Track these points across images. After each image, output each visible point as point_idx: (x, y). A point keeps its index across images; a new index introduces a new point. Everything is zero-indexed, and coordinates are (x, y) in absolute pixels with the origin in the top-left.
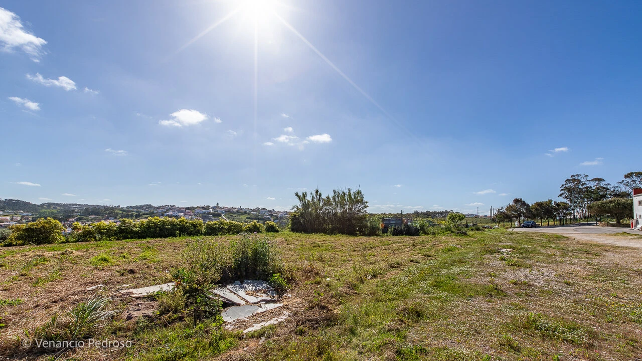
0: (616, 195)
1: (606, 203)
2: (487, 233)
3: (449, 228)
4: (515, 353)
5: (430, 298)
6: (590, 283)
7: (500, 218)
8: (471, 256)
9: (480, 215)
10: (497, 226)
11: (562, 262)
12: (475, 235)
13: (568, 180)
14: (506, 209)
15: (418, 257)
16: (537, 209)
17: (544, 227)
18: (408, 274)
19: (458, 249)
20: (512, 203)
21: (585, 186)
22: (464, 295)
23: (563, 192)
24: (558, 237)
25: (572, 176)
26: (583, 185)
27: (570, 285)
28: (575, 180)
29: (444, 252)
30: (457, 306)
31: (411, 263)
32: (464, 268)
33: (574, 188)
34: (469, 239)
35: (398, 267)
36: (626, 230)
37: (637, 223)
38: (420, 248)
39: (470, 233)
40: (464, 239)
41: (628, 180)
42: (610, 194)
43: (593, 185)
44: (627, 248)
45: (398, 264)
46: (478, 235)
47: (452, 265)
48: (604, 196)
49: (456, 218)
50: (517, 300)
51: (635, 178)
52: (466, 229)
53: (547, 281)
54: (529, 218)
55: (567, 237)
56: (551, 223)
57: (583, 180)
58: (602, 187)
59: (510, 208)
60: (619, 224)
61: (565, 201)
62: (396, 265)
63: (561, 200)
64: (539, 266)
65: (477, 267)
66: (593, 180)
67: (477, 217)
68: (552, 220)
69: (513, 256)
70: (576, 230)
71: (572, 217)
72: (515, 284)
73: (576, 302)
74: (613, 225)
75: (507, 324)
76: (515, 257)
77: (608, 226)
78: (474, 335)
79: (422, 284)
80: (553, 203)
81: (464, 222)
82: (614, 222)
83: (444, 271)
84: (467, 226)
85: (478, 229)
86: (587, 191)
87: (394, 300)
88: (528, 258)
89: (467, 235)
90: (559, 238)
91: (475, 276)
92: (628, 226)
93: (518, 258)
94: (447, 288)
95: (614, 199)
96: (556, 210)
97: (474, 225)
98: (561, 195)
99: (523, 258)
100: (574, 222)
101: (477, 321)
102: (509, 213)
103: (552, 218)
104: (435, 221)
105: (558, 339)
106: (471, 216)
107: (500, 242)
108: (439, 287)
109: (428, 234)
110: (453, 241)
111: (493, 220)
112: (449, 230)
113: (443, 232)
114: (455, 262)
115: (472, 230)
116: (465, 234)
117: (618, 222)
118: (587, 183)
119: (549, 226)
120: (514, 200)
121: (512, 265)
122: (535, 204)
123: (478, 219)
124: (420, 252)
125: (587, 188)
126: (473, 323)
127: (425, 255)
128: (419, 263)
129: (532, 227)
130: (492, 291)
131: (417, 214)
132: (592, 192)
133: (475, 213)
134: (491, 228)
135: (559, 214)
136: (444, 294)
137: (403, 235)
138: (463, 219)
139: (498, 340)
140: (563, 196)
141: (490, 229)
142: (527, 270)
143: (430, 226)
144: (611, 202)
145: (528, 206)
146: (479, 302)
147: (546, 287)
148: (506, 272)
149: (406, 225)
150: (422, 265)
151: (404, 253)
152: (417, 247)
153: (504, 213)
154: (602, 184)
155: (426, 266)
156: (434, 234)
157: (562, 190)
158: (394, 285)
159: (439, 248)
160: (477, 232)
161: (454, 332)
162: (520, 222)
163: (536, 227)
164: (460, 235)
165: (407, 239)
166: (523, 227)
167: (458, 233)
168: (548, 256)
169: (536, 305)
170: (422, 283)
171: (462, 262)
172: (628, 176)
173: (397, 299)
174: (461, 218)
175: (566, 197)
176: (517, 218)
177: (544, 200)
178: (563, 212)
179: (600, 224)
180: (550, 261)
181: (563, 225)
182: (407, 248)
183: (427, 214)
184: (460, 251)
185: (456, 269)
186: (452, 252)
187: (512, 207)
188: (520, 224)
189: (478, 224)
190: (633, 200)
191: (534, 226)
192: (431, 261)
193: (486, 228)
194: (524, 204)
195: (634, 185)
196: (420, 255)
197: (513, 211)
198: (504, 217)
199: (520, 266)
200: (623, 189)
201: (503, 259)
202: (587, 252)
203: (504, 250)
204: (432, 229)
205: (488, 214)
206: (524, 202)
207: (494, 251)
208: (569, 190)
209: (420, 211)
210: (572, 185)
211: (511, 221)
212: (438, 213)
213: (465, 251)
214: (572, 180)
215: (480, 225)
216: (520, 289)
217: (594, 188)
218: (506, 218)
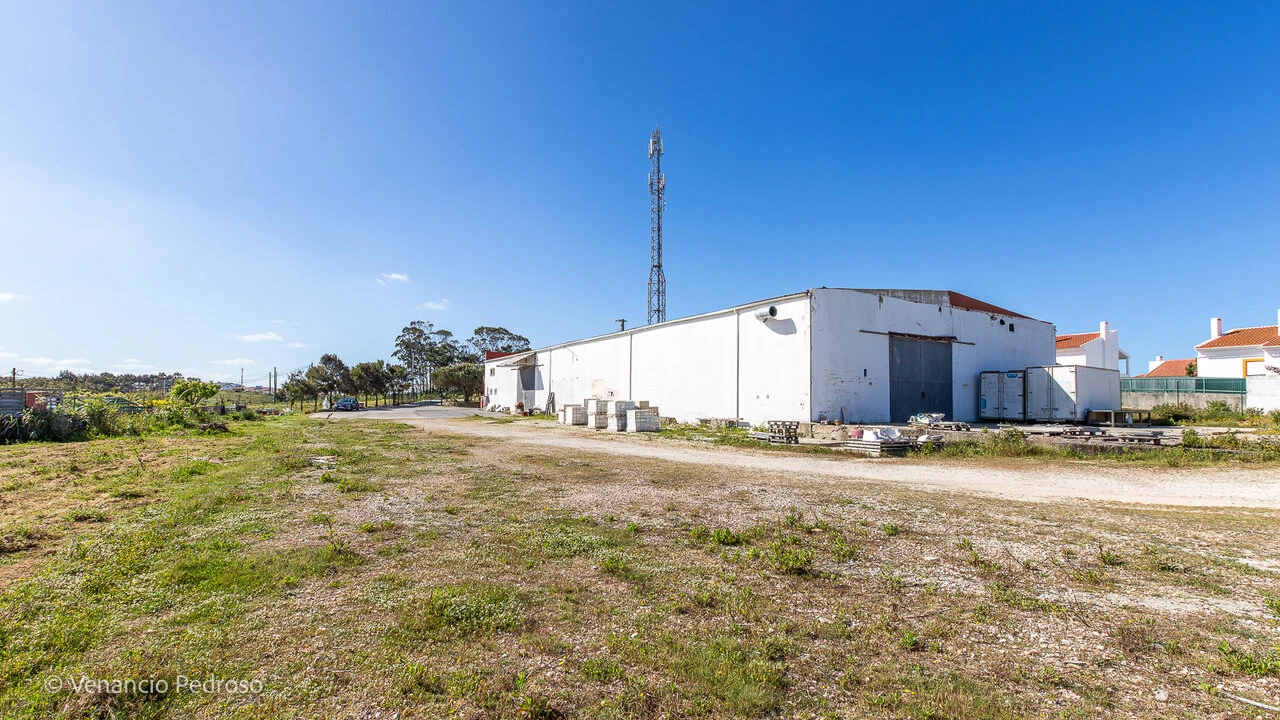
0: (465, 359)
1: (455, 370)
2: (270, 424)
3: (178, 416)
4: (437, 701)
5: (174, 623)
6: (476, 503)
7: (296, 392)
8: (254, 480)
9: (247, 385)
10: (288, 410)
11: (425, 472)
12: (245, 430)
13: (406, 328)
14: (306, 375)
15: (100, 503)
16: (360, 377)
17: (371, 408)
18: (77, 565)
19: (217, 468)
20: (317, 363)
21: (428, 341)
22: (273, 587)
23: (398, 348)
24: (399, 427)
25: (412, 323)
26: (425, 339)
27: (455, 514)
28: (414, 329)
29: (178, 478)
30: (263, 625)
31: (77, 525)
32: (246, 514)
33: (414, 343)
34: (234, 440)
35: (30, 546)
36: (475, 411)
37: (488, 401)
38: (101, 476)
39: (233, 426)
40: (222, 442)
41: (478, 337)
42: (458, 358)
43: (437, 339)
44: (490, 439)
45: (29, 537)
46: (253, 430)
47: (215, 511)
48: (451, 359)
49: (193, 391)
50: (386, 568)
51: (485, 336)
52: (221, 418)
53: (420, 513)
54: (347, 392)
55: (412, 427)
56: (381, 402)
57: (426, 331)
58: (448, 345)
59: (313, 372)
60: (468, 404)
61: (402, 363)
62: (23, 542)
63: (395, 362)
64: (395, 485)
65: (278, 506)
66: (438, 333)
67: (239, 389)
68: (382, 397)
69: (342, 472)
70: (416, 413)
71: (410, 390)
72: (371, 531)
73: (476, 544)
74: (461, 405)
75: (392, 633)
76: (345, 472)
77: (454, 405)
78: (335, 693)
79: (134, 586)
80: (385, 366)
81: (212, 402)
82: (461, 399)
83: (197, 533)
84: (223, 411)
85: (249, 417)
86: (431, 349)
87: (36, 669)
88: (370, 471)
89: (226, 430)
90: (402, 427)
91: (282, 531)
92: (477, 405)
93: (353, 472)
94: (221, 580)
95: (463, 364)
96: (389, 379)
97: (239, 408)
98: (395, 354)
99: (361, 472)
100: (413, 401)
101: (327, 648)
102: (312, 383)
103: (382, 393)
104: (135, 398)
105: (488, 629)
106: (226, 388)
107: (305, 442)
108: (197, 581)
109: (116, 434)
110: (196, 448)
111: (280, 397)
112: (178, 422)
113: (162, 428)
114: (220, 501)
115: (236, 418)
116: (223, 429)
117: (467, 400)
118: (431, 336)
119: (377, 407)
120: (323, 358)
121: (349, 490)
122: (358, 366)
123: (242, 394)
124: (101, 486)
125: (430, 344)
126: (321, 659)
127: (124, 495)
128: (108, 520)
129: (351, 409)
130: (334, 560)
131: (69, 380)
132: (437, 352)
133: (236, 381)
134: (277, 413)
135: (393, 386)
136: (217, 599)
137: (25, 439)
138: (213, 393)
139: (395, 684)
140: (399, 355)
141: (276, 416)
142: (379, 497)
143: (121, 411)
144: (460, 369)
145: (346, 369)
146: (314, 595)
147: (423, 525)
148: (342, 507)
149: (41, 412)
150: (120, 526)
151: (42, 495)
152: (89, 475)
153: (303, 383)
154: (449, 340)
155: (135, 527)
156: (134, 432)
157: (397, 345)
158: (31, 615)
159: (161, 470)
160: (247, 422)
161: (284, 705)
162: (331, 401)
163: (358, 410)
164: (209, 433)
165: (42, 451)
166: (338, 409)
167: (204, 429)
168: (400, 463)
169: (422, 568)
170: (134, 581)
171: (237, 499)
172: (479, 331)
173: (48, 663)
174: (209, 391)
175: (403, 358)
176: (326, 392)
177: (371, 359)
178: (398, 382)
179: (447, 404)
180: (406, 472)
181: (396, 405)
182: (50, 479)
183: (105, 383)
184: (222, 472)
185: (228, 520)
186: (201, 477)
187: (317, 371)
188: (332, 404)
189: (249, 406)
190: (484, 367)
191: (355, 408)
192: (150, 509)
193: (265, 413)
194: (339, 365)
195: (484, 346)
196: (107, 495)
197: (320, 379)
198: (302, 391)
199: (365, 490)
200: (473, 350)
201: (327, 480)
202: (450, 451)
203: (322, 460)
204: (127, 421)
205: (265, 384)
206: (340, 361)
207: (301, 465)
208: (407, 345)
209: (78, 372)
210: (410, 337)
211: (315, 398)
212: (139, 379)
213: (236, 469)
214: (412, 329)
215: (252, 407)
216: (383, 540)
217: (440, 345)
218: (307, 393)
